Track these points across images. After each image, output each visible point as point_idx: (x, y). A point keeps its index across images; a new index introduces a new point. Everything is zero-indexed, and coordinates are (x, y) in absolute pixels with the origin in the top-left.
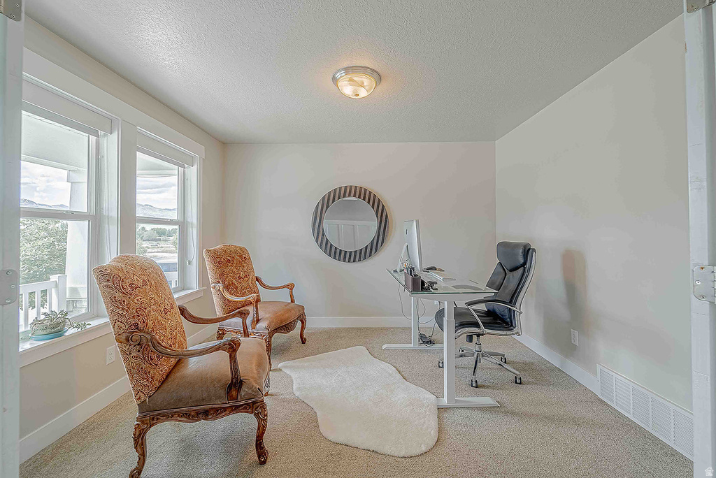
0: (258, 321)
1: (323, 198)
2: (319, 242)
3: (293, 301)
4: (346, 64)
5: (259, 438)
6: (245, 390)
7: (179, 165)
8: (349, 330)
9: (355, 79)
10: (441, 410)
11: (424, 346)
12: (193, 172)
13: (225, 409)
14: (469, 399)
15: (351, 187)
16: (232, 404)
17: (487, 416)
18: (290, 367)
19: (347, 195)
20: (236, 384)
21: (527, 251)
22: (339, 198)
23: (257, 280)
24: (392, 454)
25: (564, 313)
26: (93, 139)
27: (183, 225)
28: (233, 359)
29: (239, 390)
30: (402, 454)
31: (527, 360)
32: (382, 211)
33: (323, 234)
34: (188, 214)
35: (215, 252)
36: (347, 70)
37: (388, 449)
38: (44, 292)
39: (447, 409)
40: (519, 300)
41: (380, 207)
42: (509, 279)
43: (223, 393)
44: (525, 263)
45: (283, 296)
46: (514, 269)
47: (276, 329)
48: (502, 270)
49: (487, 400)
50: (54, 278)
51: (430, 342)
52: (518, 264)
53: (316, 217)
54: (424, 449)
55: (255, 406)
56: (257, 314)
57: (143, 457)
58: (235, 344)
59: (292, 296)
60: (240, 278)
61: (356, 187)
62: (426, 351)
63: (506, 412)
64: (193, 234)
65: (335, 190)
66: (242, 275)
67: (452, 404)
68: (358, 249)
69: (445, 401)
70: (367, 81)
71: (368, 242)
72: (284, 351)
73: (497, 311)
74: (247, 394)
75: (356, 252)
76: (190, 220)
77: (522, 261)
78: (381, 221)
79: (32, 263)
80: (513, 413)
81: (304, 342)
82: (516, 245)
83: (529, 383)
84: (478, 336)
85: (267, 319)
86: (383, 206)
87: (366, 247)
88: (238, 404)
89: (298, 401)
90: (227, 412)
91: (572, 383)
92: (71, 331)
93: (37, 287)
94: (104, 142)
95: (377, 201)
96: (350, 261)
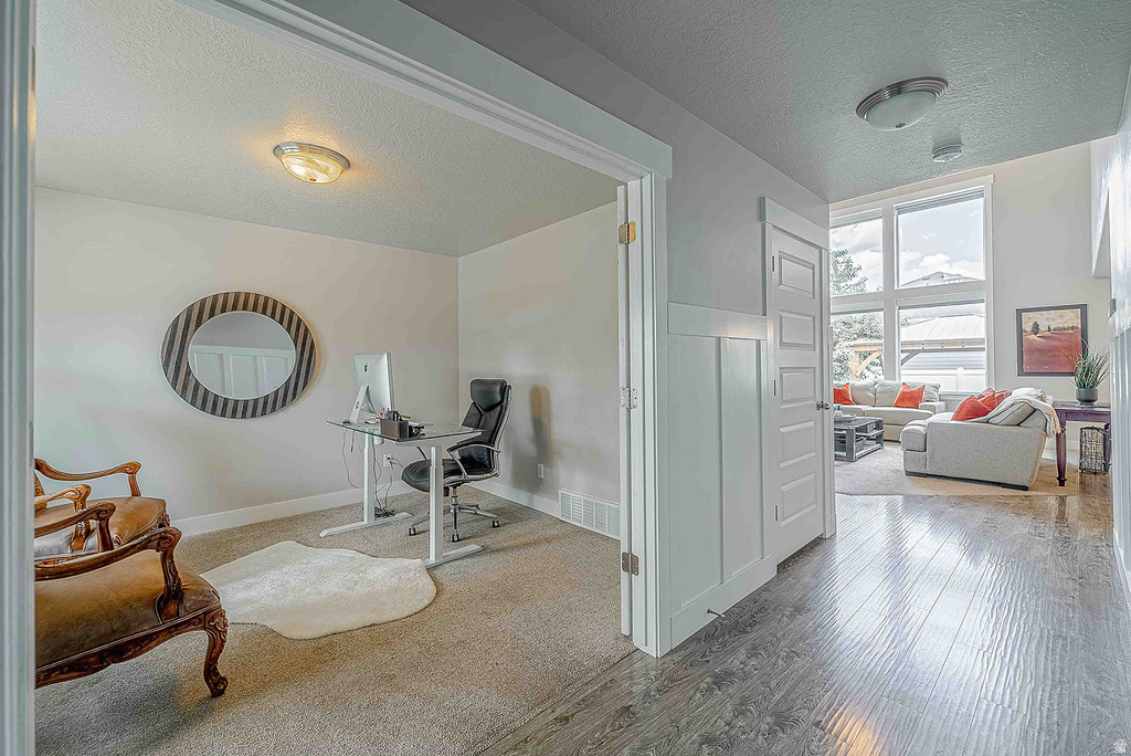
0: (88, 533)
1: (190, 310)
3: (135, 493)
5: (211, 663)
6: (190, 599)
9: (317, 161)
10: (430, 569)
11: (381, 520)
13: (157, 633)
14: (453, 552)
15: (247, 295)
16: (169, 625)
17: (476, 559)
20: (173, 594)
21: (504, 388)
22: (223, 310)
23: (37, 464)
25: (531, 450)
28: (167, 557)
29: (180, 601)
31: (500, 506)
32: (305, 336)
33: (189, 372)
39: (436, 567)
40: (497, 439)
41: (302, 331)
42: (486, 419)
44: (502, 401)
46: (490, 408)
48: (476, 411)
49: (473, 547)
51: (387, 514)
52: (495, 402)
53: (171, 343)
54: (427, 602)
55: (209, 618)
58: (174, 535)
61: (257, 296)
62: (386, 524)
63: (492, 552)
65: (214, 297)
67: (441, 560)
68: (251, 396)
69: (432, 560)
70: (334, 167)
71: (277, 386)
73: (475, 456)
74: (195, 602)
75: (256, 401)
77: (499, 399)
78: (302, 353)
80: (498, 551)
82: (494, 383)
83: (505, 524)
84: (455, 487)
86: (306, 329)
87: (275, 393)
88: (179, 621)
90: (161, 638)
91: (539, 514)
95: (295, 320)
96: (244, 416)
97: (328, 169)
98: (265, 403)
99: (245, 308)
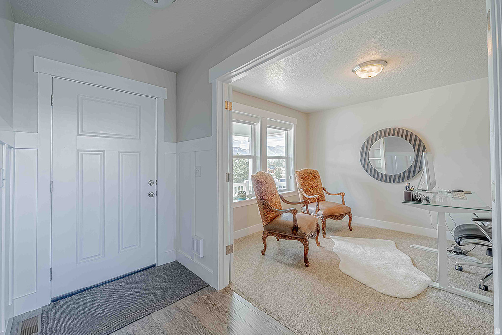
0: (319, 210)
1: (368, 139)
2: (366, 168)
3: (344, 203)
4: (359, 62)
5: (306, 254)
6: (299, 232)
7: (286, 130)
8: (387, 231)
9: (365, 69)
12: (291, 132)
13: (292, 237)
16: (294, 236)
18: (336, 239)
19: (387, 135)
20: (295, 228)
23: (323, 189)
24: (376, 289)
26: (253, 126)
27: (287, 159)
28: (294, 216)
29: (297, 231)
30: (381, 292)
32: (420, 144)
33: (369, 163)
34: (290, 153)
35: (300, 172)
36: (361, 65)
37: (373, 286)
38: (242, 187)
41: (418, 141)
43: (291, 230)
45: (338, 200)
47: (329, 216)
50: (245, 181)
53: (363, 152)
55: (303, 240)
56: (318, 206)
57: (265, 246)
58: (295, 211)
59: (343, 201)
60: (312, 187)
64: (292, 163)
65: (377, 132)
66: (314, 185)
68: (397, 173)
69: (438, 285)
71: (406, 169)
72: (336, 231)
74: (299, 233)
75: (395, 176)
76: (290, 157)
78: (418, 152)
79: (239, 175)
81: (351, 230)
85: (323, 209)
86: (420, 140)
87: (405, 173)
88: (296, 236)
89: (334, 253)
90: (292, 239)
92: (247, 199)
93: (240, 184)
94: (256, 127)
95: (414, 137)
96: (394, 182)
97: (371, 70)
98: (399, 177)
99: (393, 135)
